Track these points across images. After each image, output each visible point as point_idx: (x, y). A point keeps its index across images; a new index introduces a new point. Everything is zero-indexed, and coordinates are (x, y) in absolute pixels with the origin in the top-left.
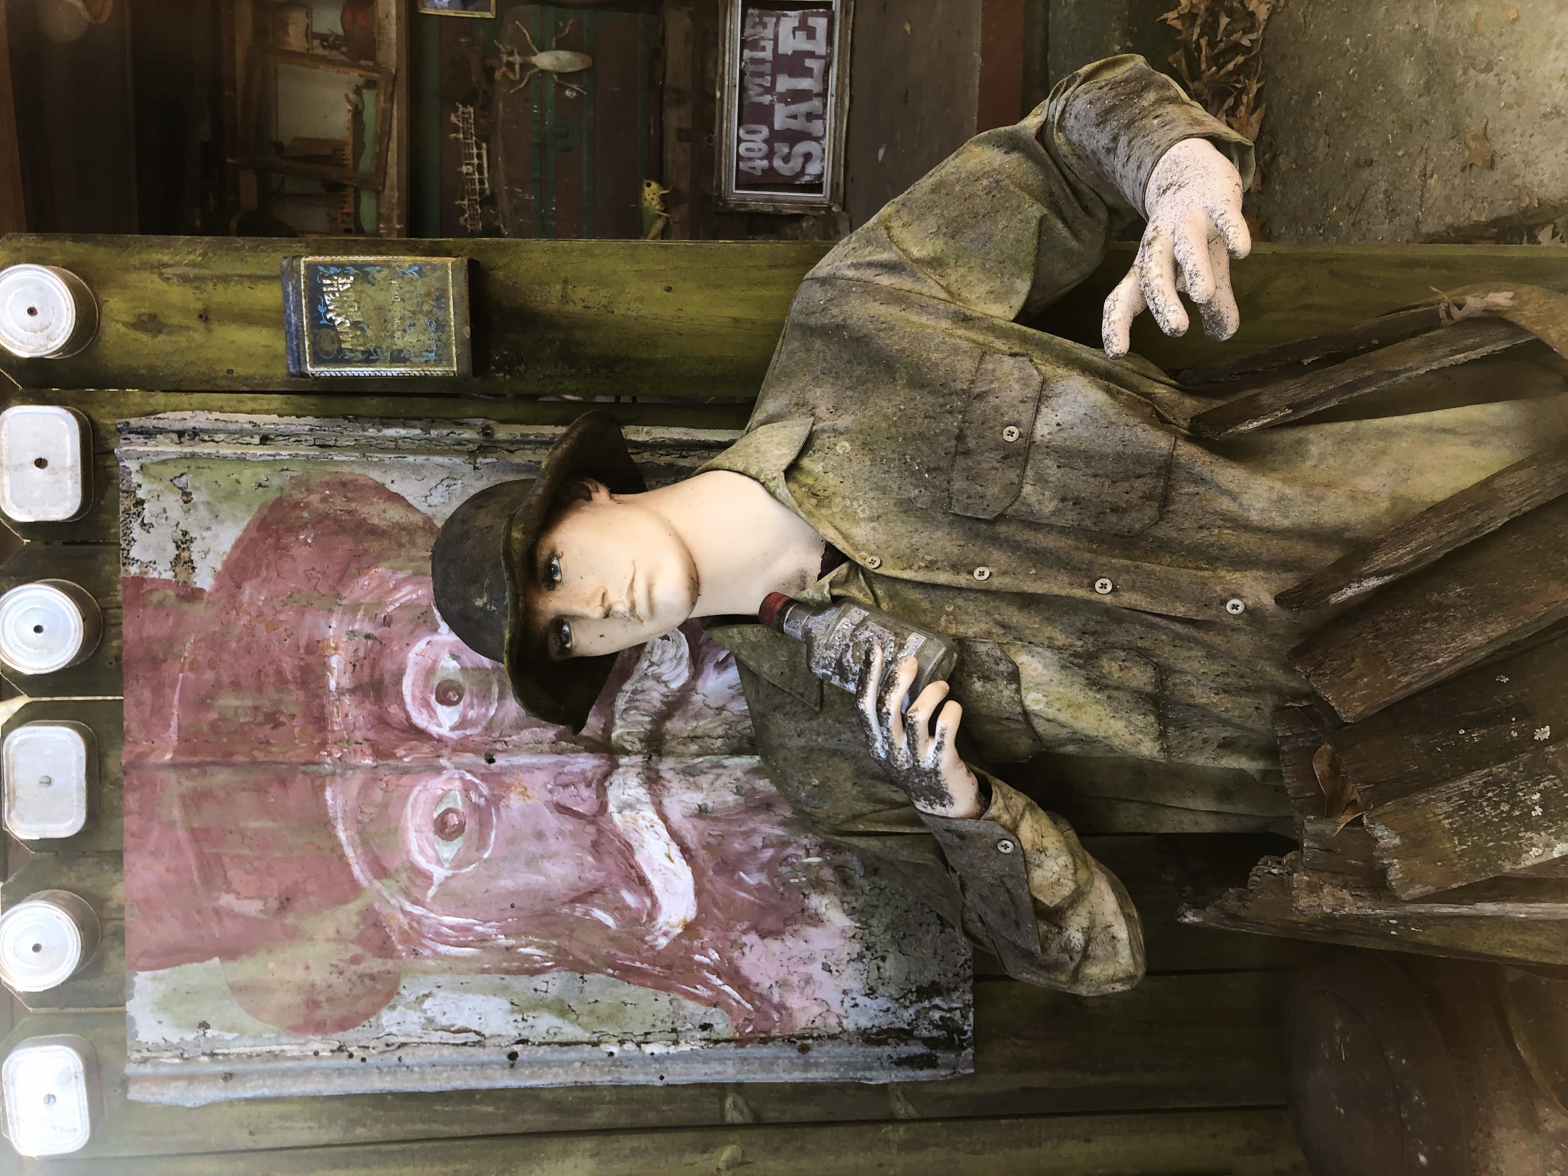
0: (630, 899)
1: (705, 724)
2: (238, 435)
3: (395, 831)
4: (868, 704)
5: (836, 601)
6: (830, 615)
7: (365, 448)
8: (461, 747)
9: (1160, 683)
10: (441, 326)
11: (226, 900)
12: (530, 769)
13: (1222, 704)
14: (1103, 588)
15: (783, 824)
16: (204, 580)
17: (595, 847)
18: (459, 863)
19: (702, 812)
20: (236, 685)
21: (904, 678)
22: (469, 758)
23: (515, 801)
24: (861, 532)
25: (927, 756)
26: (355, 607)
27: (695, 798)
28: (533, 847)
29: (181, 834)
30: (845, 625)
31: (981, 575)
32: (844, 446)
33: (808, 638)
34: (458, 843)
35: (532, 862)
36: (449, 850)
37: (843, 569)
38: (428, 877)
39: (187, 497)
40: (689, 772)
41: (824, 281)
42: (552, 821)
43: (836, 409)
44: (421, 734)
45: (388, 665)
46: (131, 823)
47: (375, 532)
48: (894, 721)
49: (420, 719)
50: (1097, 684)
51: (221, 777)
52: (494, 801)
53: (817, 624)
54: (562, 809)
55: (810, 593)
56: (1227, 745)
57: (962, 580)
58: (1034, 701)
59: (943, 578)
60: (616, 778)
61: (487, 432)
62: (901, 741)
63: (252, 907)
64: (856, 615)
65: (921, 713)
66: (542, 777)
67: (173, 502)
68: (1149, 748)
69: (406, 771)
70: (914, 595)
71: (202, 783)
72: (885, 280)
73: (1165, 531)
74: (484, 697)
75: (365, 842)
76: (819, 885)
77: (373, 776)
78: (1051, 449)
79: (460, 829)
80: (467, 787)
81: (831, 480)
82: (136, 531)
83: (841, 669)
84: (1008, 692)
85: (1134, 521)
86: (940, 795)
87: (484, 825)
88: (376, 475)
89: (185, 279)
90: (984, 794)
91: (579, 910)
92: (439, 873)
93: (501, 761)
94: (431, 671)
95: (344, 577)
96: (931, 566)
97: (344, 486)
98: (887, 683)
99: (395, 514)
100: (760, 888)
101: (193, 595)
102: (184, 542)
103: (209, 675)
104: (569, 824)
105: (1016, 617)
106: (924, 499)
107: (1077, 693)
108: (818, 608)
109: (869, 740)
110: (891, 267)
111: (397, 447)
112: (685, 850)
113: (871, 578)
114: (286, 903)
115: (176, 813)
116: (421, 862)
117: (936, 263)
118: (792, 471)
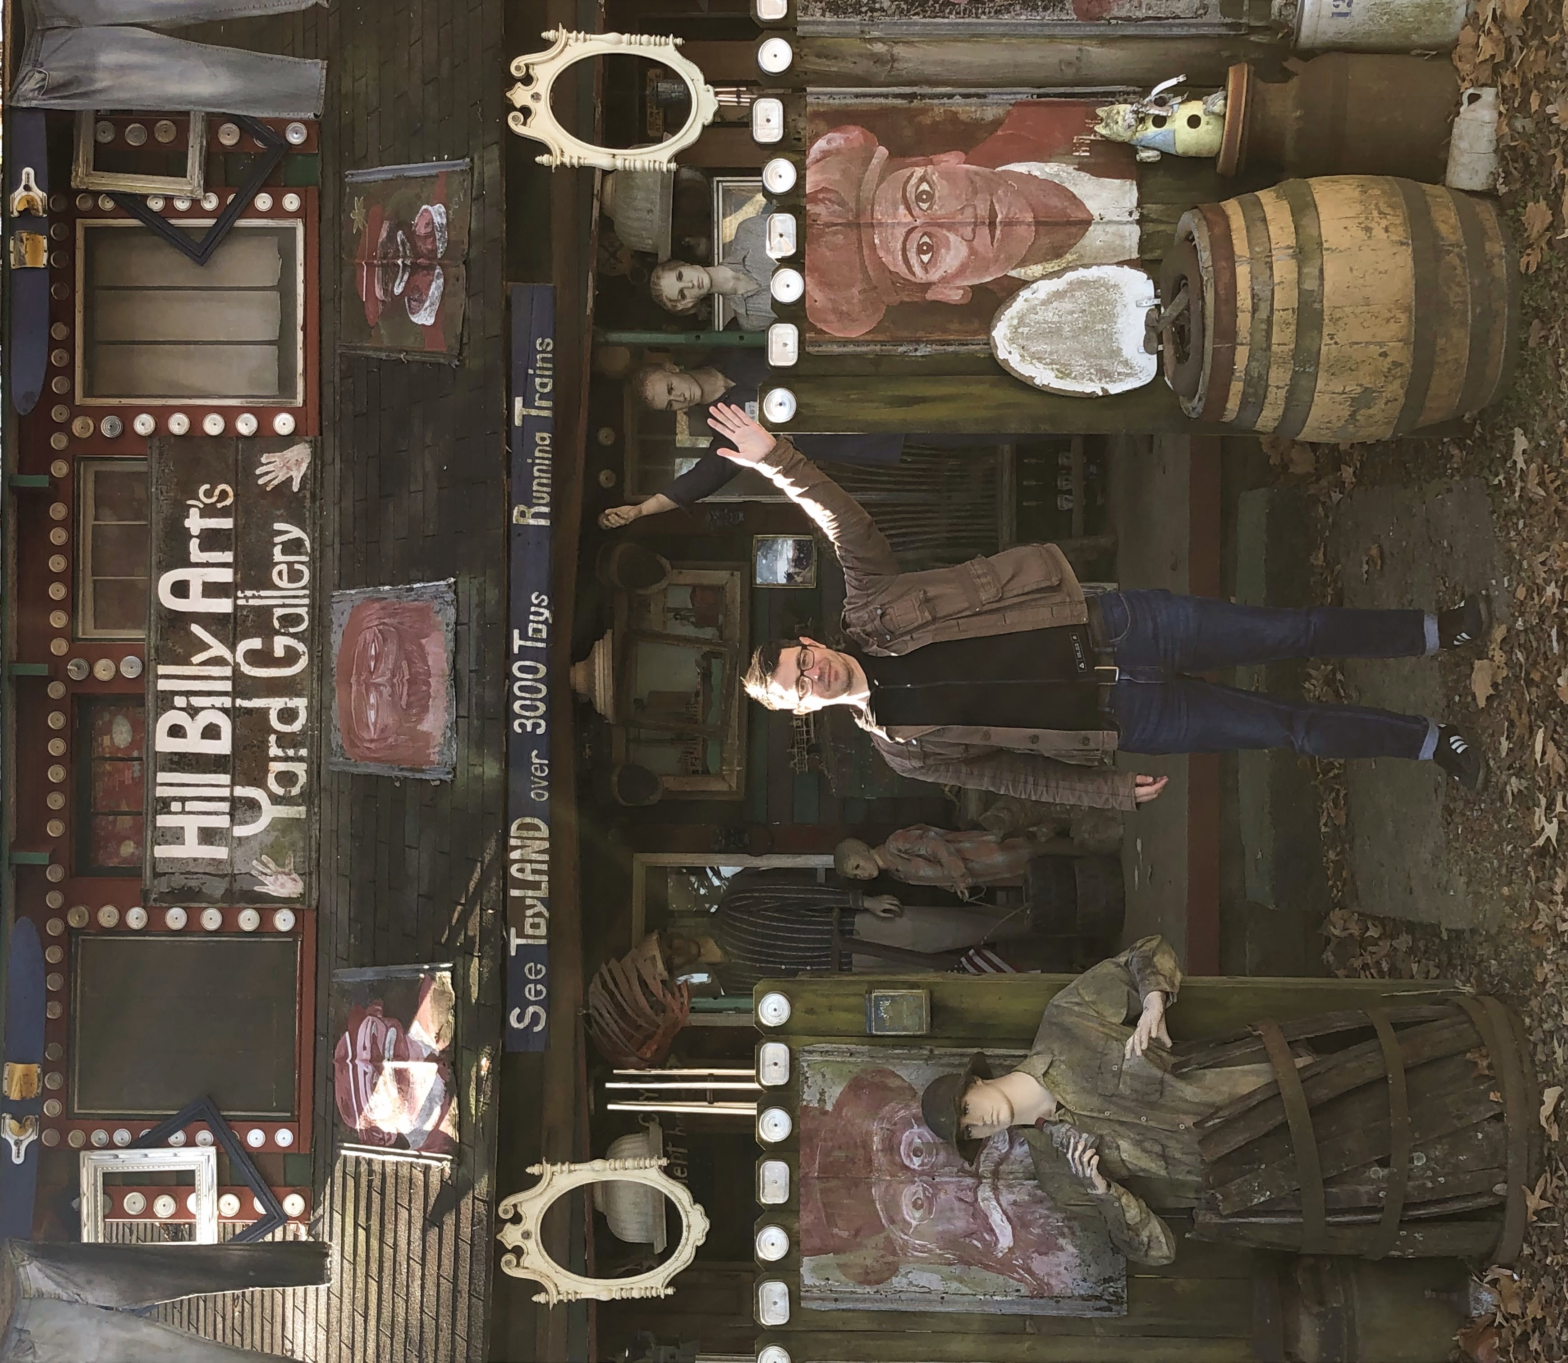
0: (987, 1237)
1: (1015, 1167)
2: (841, 1053)
3: (898, 1206)
4: (1069, 1156)
5: (1061, 1121)
6: (1059, 1126)
7: (887, 1058)
8: (922, 1173)
9: (1164, 1151)
10: (920, 1018)
11: (836, 1231)
12: (947, 1183)
13: (1184, 1158)
14: (1144, 1119)
15: (1048, 1209)
16: (829, 1107)
17: (974, 1216)
18: (922, 1219)
19: (1015, 1203)
20: (840, 1148)
21: (1080, 1148)
22: (925, 1178)
23: (942, 1195)
24: (1069, 1098)
25: (1088, 1172)
26: (883, 1119)
27: (1012, 1197)
28: (949, 1214)
29: (820, 1205)
30: (1063, 1130)
31: (1107, 1114)
32: (1063, 1067)
33: (1052, 1134)
34: (922, 1211)
35: (949, 1220)
36: (918, 1214)
37: (1063, 1111)
38: (910, 1224)
39: (824, 1076)
40: (1010, 1187)
41: (1056, 1006)
42: (957, 1204)
43: (1060, 1054)
44: (907, 1168)
45: (895, 1141)
46: (803, 1200)
47: (891, 1089)
48: (1077, 1160)
49: (907, 1162)
50: (1144, 1150)
51: (833, 1183)
52: (934, 1195)
53: (1054, 1129)
54: (961, 1200)
55: (1051, 1119)
56: (1189, 1172)
57: (1101, 1116)
58: (1124, 1156)
59: (1095, 1115)
60: (981, 1187)
61: (931, 1051)
62: (1080, 1168)
63: (845, 1234)
64: (1067, 1126)
65: (1085, 1159)
66: (952, 1186)
67: (819, 1078)
68: (1163, 1173)
69: (902, 1182)
70: (1088, 1120)
71: (829, 1185)
72: (1076, 1008)
73: (1162, 1101)
74: (930, 1154)
75: (886, 1209)
76: (1063, 1235)
77: (889, 1184)
78: (1127, 1073)
79: (922, 1206)
80: (924, 1189)
81: (1059, 1078)
82: (806, 1089)
83: (1062, 1144)
84: (1116, 1153)
85: (1153, 1098)
86: (1094, 1187)
87: (931, 1205)
88: (891, 1068)
89: (823, 995)
90: (1109, 1186)
91: (967, 1240)
92: (914, 1223)
93: (937, 1179)
94: (910, 1144)
95: (879, 1107)
96: (1091, 1110)
97: (881, 1072)
98: (1075, 1149)
99: (898, 1083)
100: (1039, 1234)
101: (826, 1113)
102: (822, 1093)
103: (830, 1144)
104: (963, 1206)
105: (1118, 1128)
106: (1089, 1086)
107: (1139, 1153)
108: (1055, 1123)
109: (1070, 1168)
110: (1077, 1004)
111: (898, 1057)
112: (1008, 1218)
113: (1073, 1114)
114: (857, 1234)
115: (818, 1196)
116: (907, 1218)
117: (1094, 1003)
118: (1045, 1074)
